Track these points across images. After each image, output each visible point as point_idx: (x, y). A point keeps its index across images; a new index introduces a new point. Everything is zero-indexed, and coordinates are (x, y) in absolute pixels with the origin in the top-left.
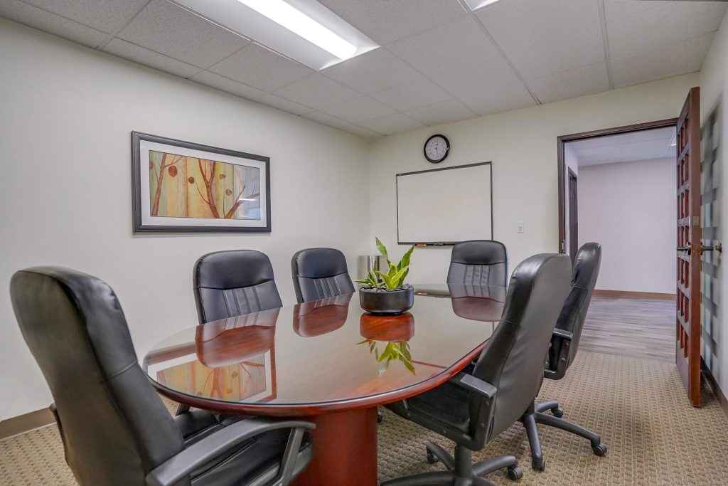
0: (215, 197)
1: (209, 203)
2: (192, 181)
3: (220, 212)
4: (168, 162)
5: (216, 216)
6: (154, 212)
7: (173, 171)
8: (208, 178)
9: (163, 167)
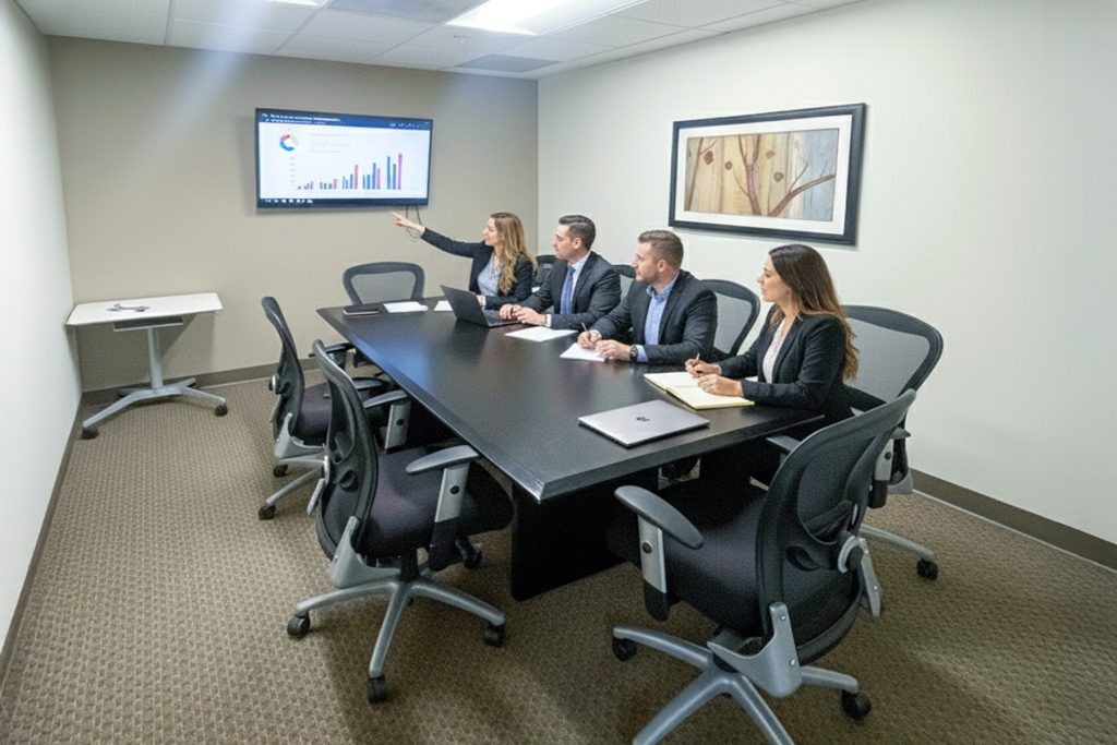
0: (757, 184)
1: (749, 195)
2: (729, 166)
3: (763, 207)
4: (705, 146)
5: (756, 212)
6: (688, 208)
7: (709, 158)
8: (750, 161)
9: (699, 154)
